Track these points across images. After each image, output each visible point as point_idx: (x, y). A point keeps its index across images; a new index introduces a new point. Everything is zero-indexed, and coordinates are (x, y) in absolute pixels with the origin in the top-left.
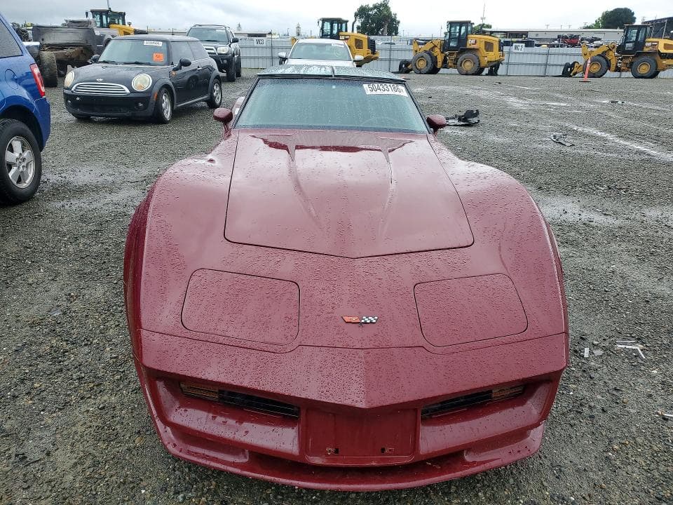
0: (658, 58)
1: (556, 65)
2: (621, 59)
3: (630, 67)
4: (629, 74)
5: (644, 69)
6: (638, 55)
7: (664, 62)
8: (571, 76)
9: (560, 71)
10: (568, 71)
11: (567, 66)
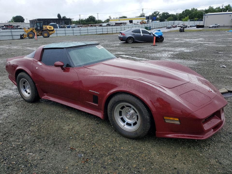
0: (48, 31)
1: (18, 35)
2: (38, 32)
3: (41, 34)
4: (42, 37)
5: (46, 35)
6: (43, 31)
7: (50, 32)
8: (23, 39)
9: (19, 37)
10: (22, 37)
11: (21, 36)
